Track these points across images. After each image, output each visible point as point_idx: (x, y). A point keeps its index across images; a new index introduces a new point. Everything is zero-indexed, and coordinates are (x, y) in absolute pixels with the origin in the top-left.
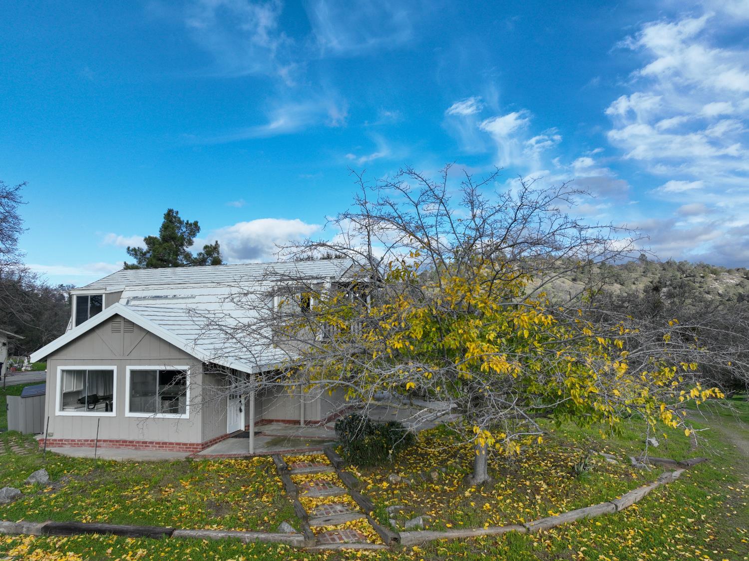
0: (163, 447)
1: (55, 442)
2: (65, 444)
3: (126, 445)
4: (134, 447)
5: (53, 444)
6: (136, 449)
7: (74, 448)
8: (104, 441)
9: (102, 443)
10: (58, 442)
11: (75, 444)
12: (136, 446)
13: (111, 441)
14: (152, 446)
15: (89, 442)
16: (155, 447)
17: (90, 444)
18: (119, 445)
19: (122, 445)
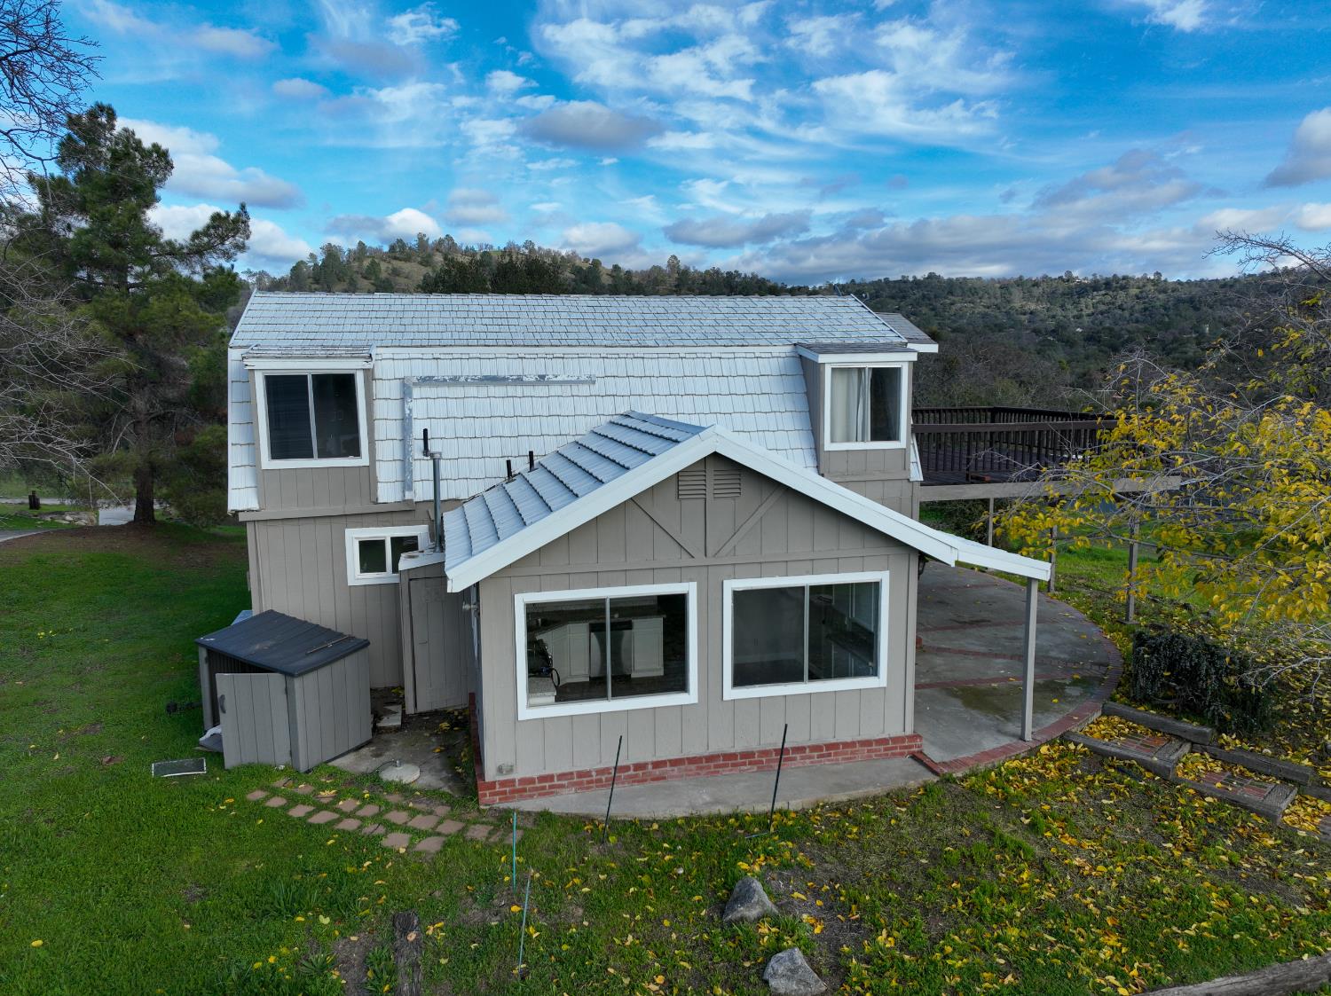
0: (829, 755)
1: (528, 787)
2: (562, 786)
3: (734, 765)
4: (755, 768)
5: (524, 790)
6: (760, 769)
7: (589, 793)
8: (675, 763)
9: (668, 768)
10: (537, 785)
11: (591, 782)
12: (762, 762)
13: (692, 760)
14: (802, 758)
15: (631, 772)
16: (810, 757)
17: (636, 776)
18: (716, 767)
19: (725, 766)
